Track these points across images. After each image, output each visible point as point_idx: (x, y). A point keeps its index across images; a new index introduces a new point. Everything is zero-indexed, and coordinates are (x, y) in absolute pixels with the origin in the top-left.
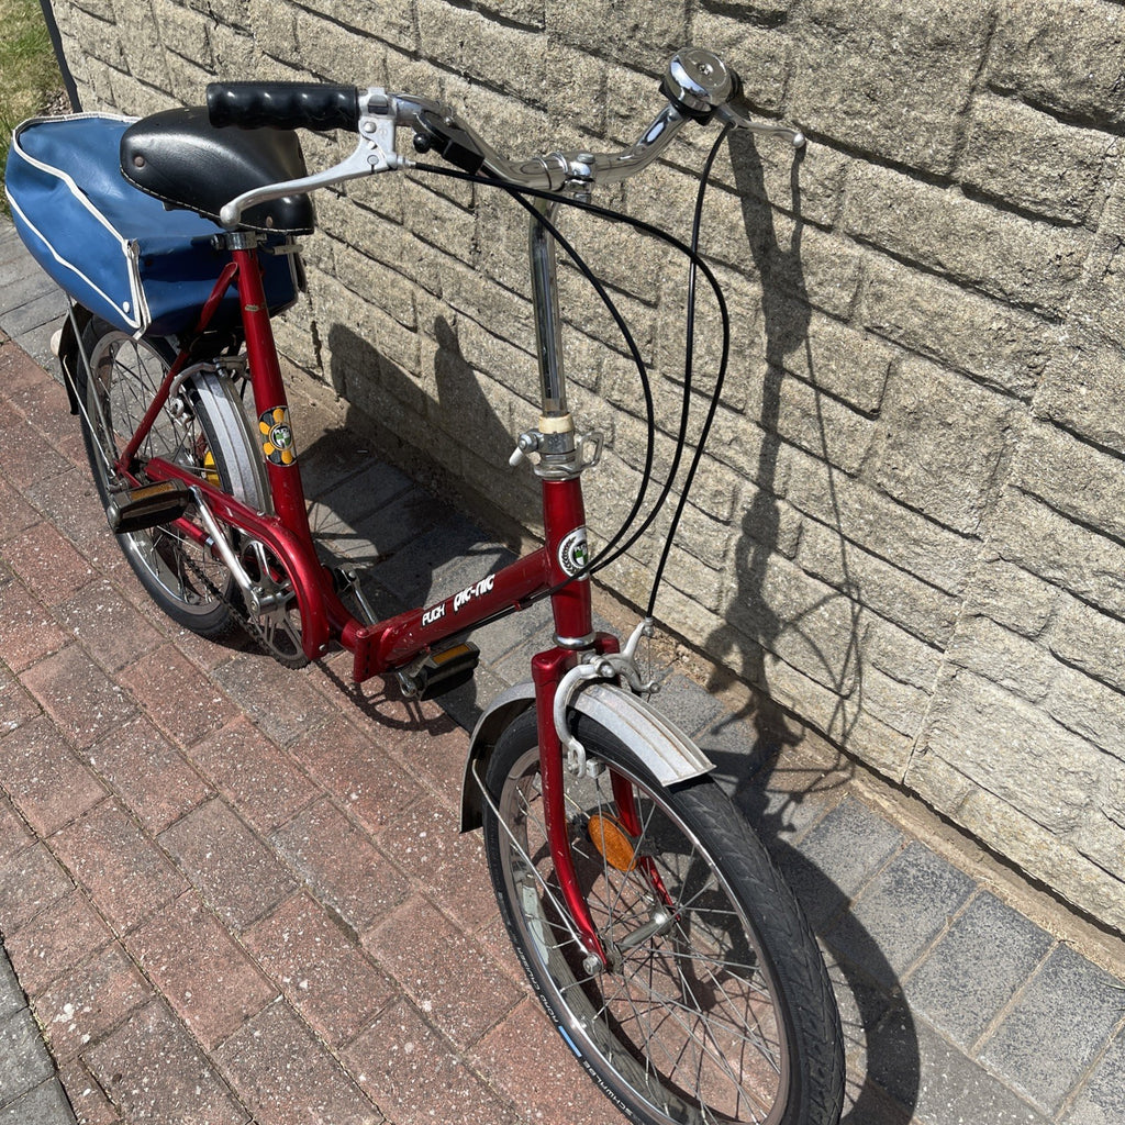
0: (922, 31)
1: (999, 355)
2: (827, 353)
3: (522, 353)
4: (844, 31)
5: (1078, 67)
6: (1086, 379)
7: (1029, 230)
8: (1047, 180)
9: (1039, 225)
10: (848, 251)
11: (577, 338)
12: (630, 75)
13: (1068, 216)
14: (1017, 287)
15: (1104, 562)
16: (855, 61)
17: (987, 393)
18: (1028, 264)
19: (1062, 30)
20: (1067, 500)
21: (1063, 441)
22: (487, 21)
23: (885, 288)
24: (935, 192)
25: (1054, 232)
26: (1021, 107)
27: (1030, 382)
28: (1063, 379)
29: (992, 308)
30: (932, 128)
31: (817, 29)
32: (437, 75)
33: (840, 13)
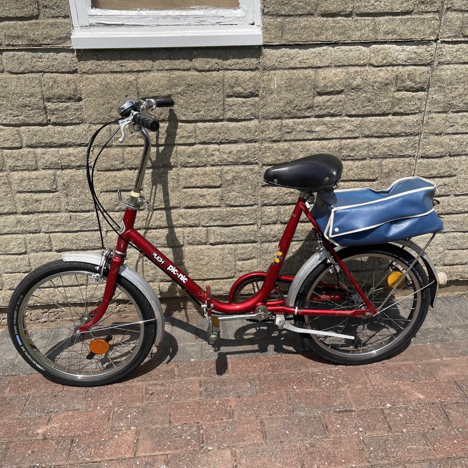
0: (382, 83)
1: (408, 148)
2: (361, 170)
3: (241, 227)
4: (361, 89)
5: (418, 80)
6: (429, 144)
7: (409, 118)
8: (413, 105)
9: (411, 116)
10: (364, 141)
11: (269, 209)
12: (291, 120)
13: (417, 111)
14: (409, 131)
15: (439, 183)
16: (364, 95)
17: (405, 159)
18: (411, 124)
19: (413, 74)
20: (429, 173)
21: (425, 161)
22: (230, 123)
23: (376, 145)
24: (386, 118)
25: (414, 116)
26: (404, 92)
27: (414, 151)
28: (423, 146)
29: (402, 139)
30: (386, 103)
31: (353, 91)
32: (204, 147)
33: (360, 85)
